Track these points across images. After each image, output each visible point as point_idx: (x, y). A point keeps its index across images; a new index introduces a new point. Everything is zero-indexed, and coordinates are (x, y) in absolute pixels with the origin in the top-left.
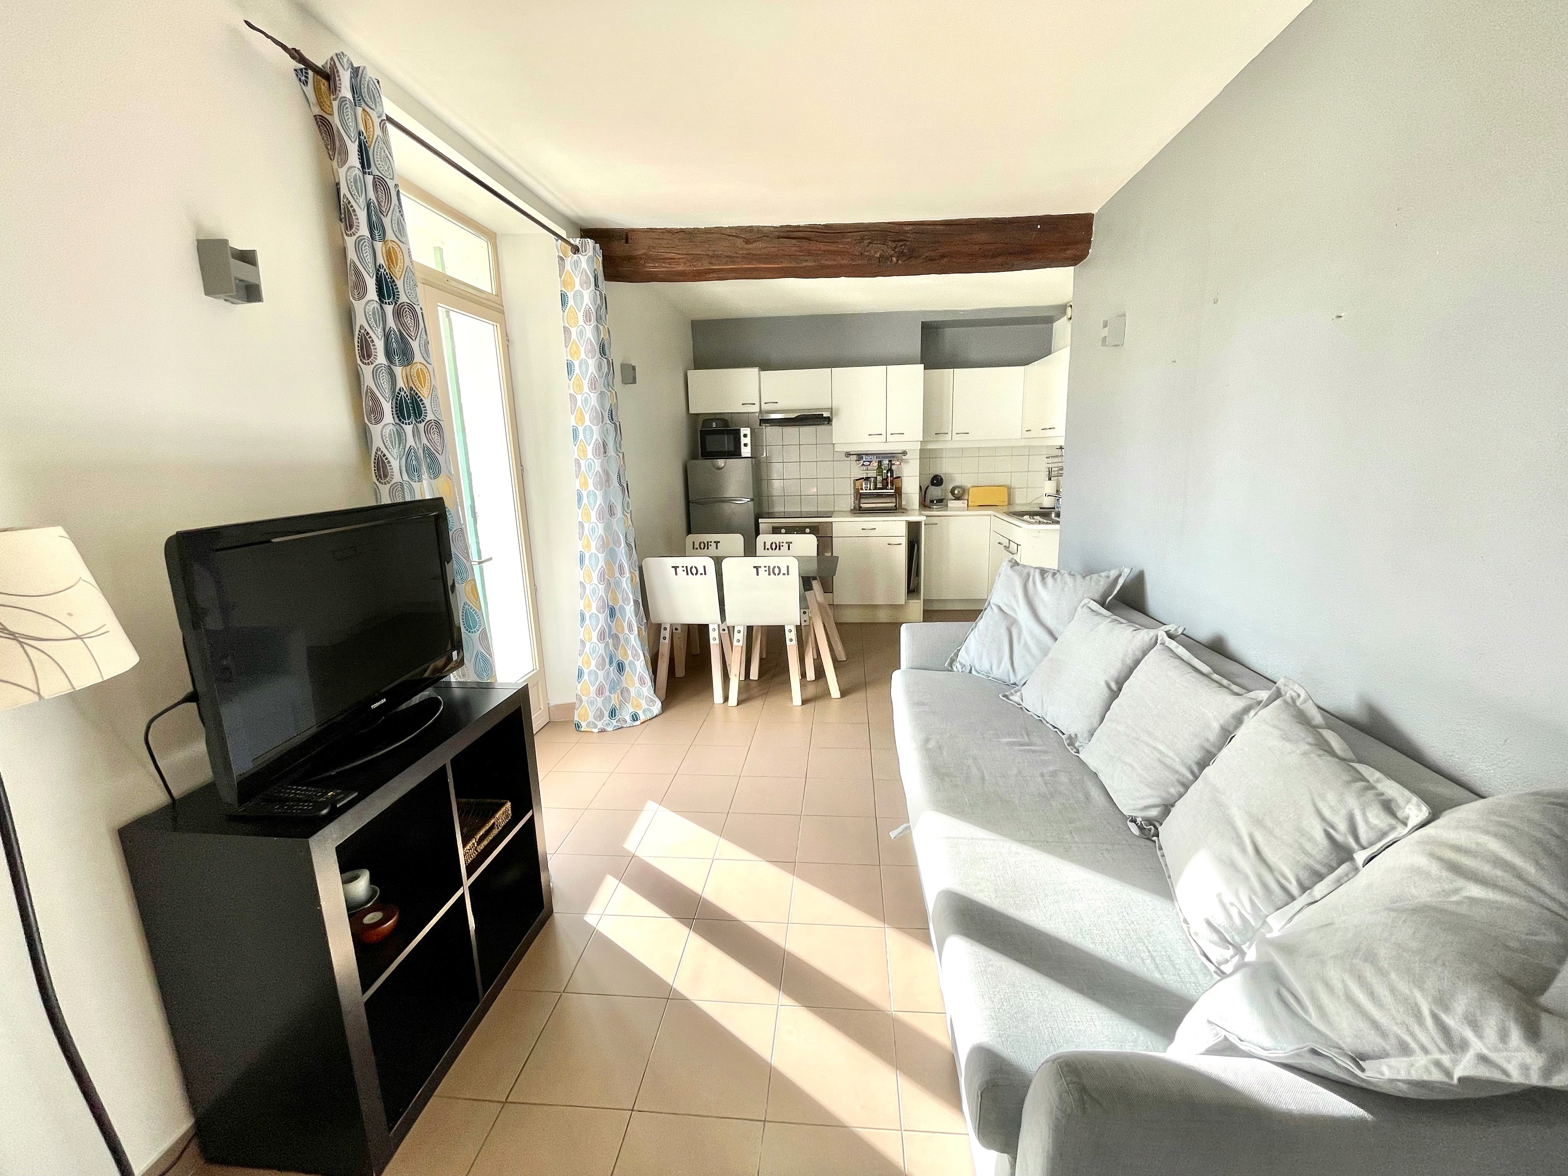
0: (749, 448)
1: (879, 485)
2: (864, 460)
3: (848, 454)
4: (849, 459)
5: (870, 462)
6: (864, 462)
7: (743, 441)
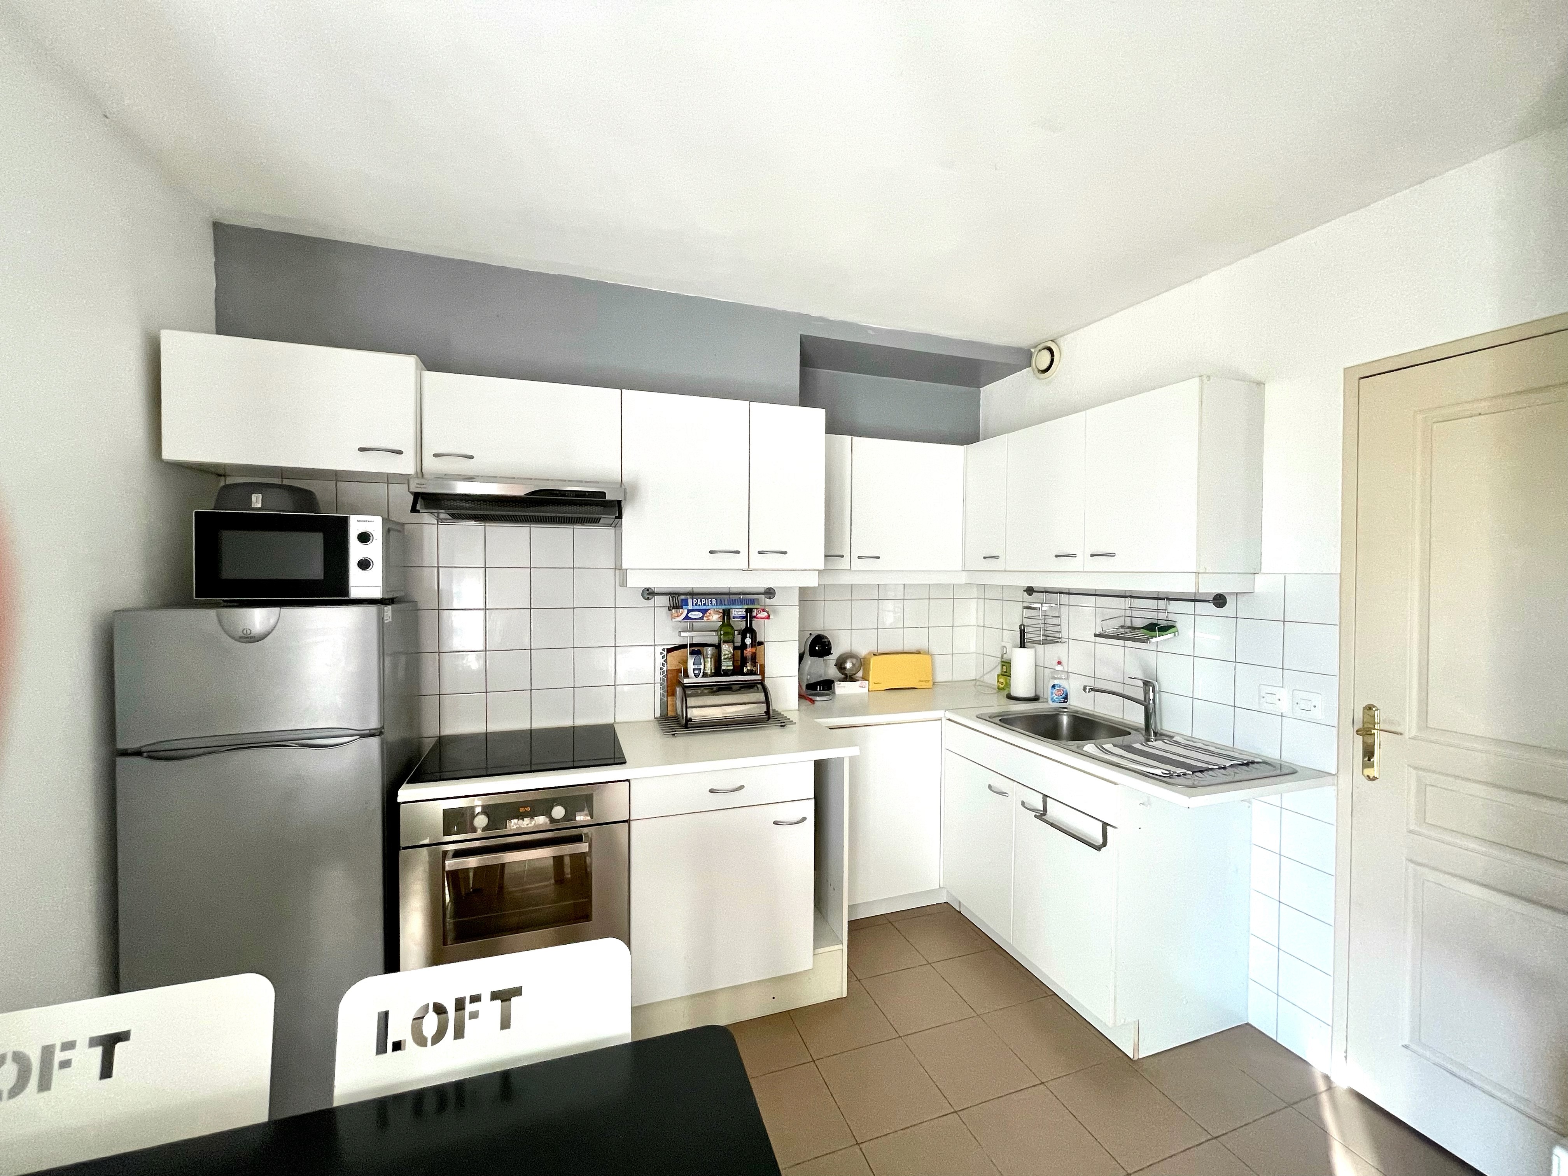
0: (376, 573)
1: (727, 665)
2: (690, 607)
3: (649, 593)
4: (651, 603)
5: (704, 611)
6: (689, 611)
7: (356, 551)
